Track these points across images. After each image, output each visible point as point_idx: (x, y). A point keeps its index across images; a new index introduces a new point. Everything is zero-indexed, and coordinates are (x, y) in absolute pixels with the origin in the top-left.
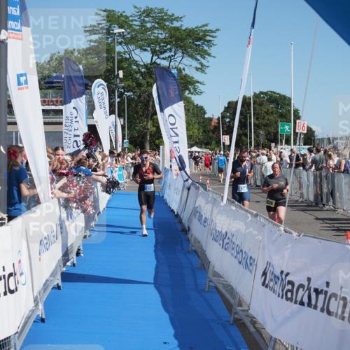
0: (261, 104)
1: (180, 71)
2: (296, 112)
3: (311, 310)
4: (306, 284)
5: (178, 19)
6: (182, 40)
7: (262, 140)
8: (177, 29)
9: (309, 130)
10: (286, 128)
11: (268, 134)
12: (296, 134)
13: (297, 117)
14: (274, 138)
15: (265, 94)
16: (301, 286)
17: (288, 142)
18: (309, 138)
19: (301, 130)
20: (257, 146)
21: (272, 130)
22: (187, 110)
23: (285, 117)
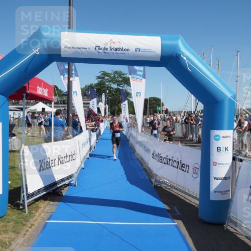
0: (151, 101)
1: (126, 90)
2: (162, 103)
3: (167, 165)
4: (166, 157)
5: (125, 74)
6: (127, 81)
7: (152, 112)
8: (125, 77)
9: (167, 109)
10: (159, 109)
11: (153, 110)
12: (163, 111)
13: (163, 105)
14: (155, 112)
15: (153, 98)
16: (165, 158)
17: (160, 113)
18: (167, 112)
19: (164, 109)
20: (150, 114)
21: (155, 109)
22: (128, 103)
23: (159, 105)
